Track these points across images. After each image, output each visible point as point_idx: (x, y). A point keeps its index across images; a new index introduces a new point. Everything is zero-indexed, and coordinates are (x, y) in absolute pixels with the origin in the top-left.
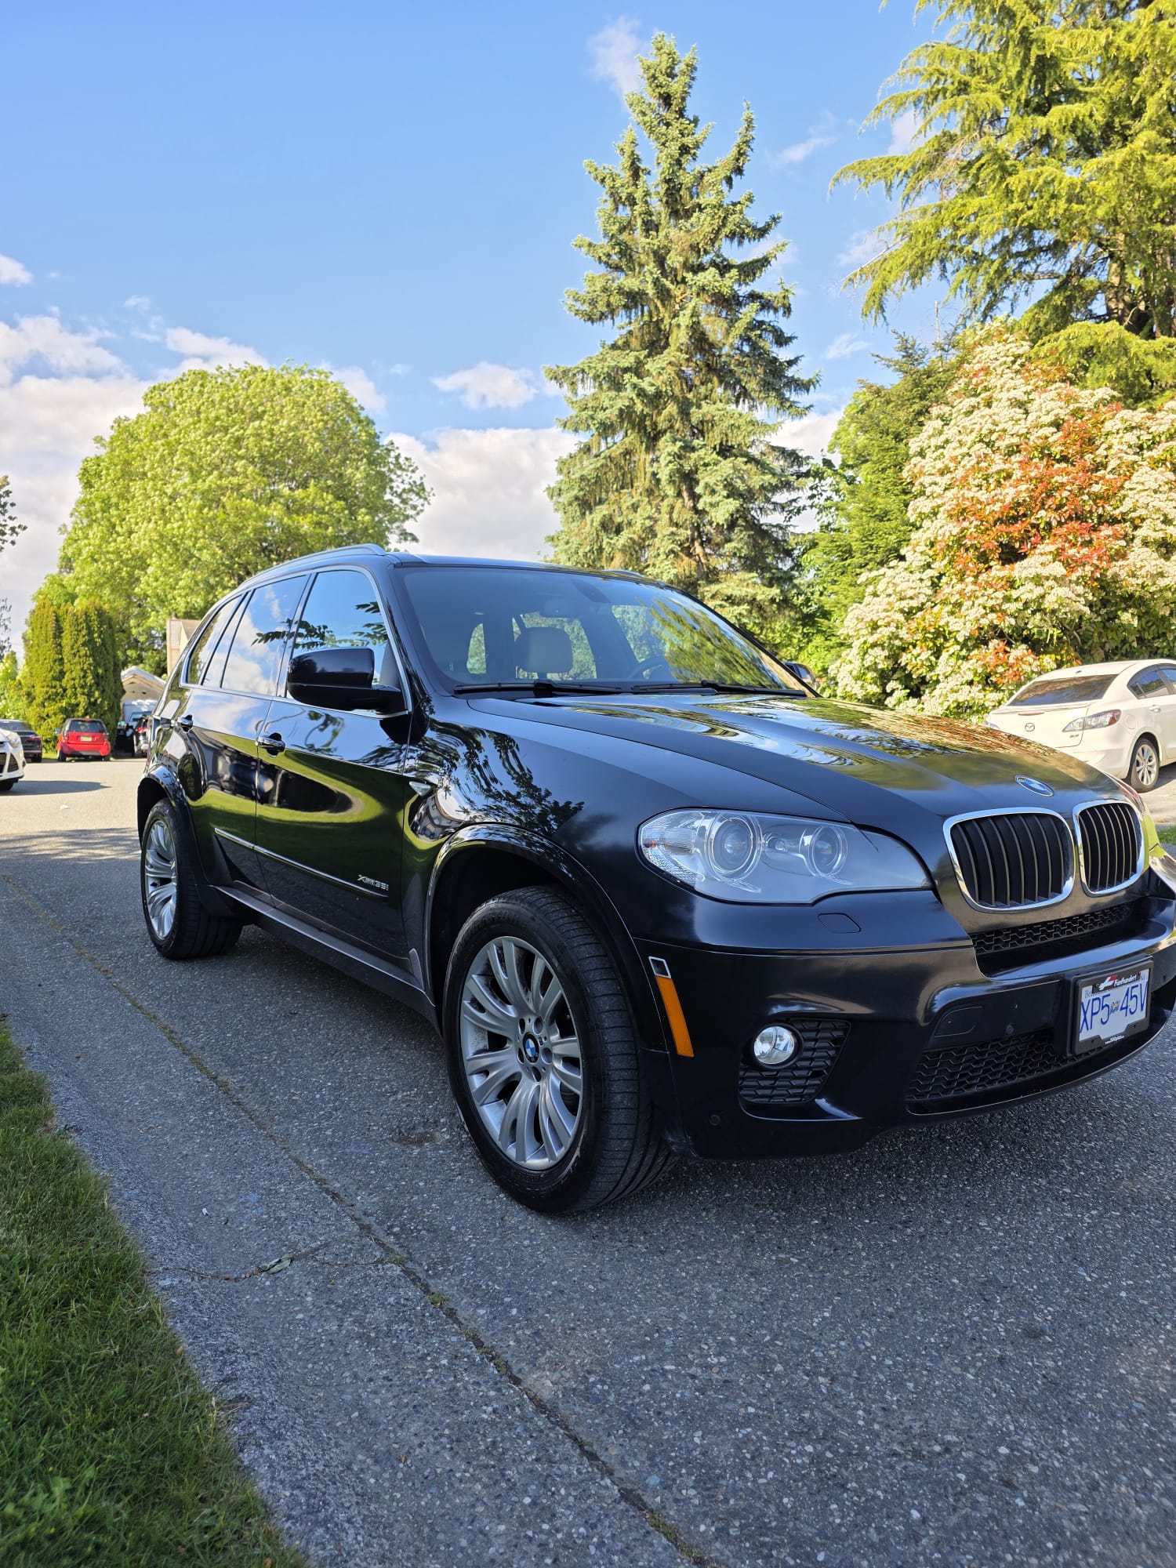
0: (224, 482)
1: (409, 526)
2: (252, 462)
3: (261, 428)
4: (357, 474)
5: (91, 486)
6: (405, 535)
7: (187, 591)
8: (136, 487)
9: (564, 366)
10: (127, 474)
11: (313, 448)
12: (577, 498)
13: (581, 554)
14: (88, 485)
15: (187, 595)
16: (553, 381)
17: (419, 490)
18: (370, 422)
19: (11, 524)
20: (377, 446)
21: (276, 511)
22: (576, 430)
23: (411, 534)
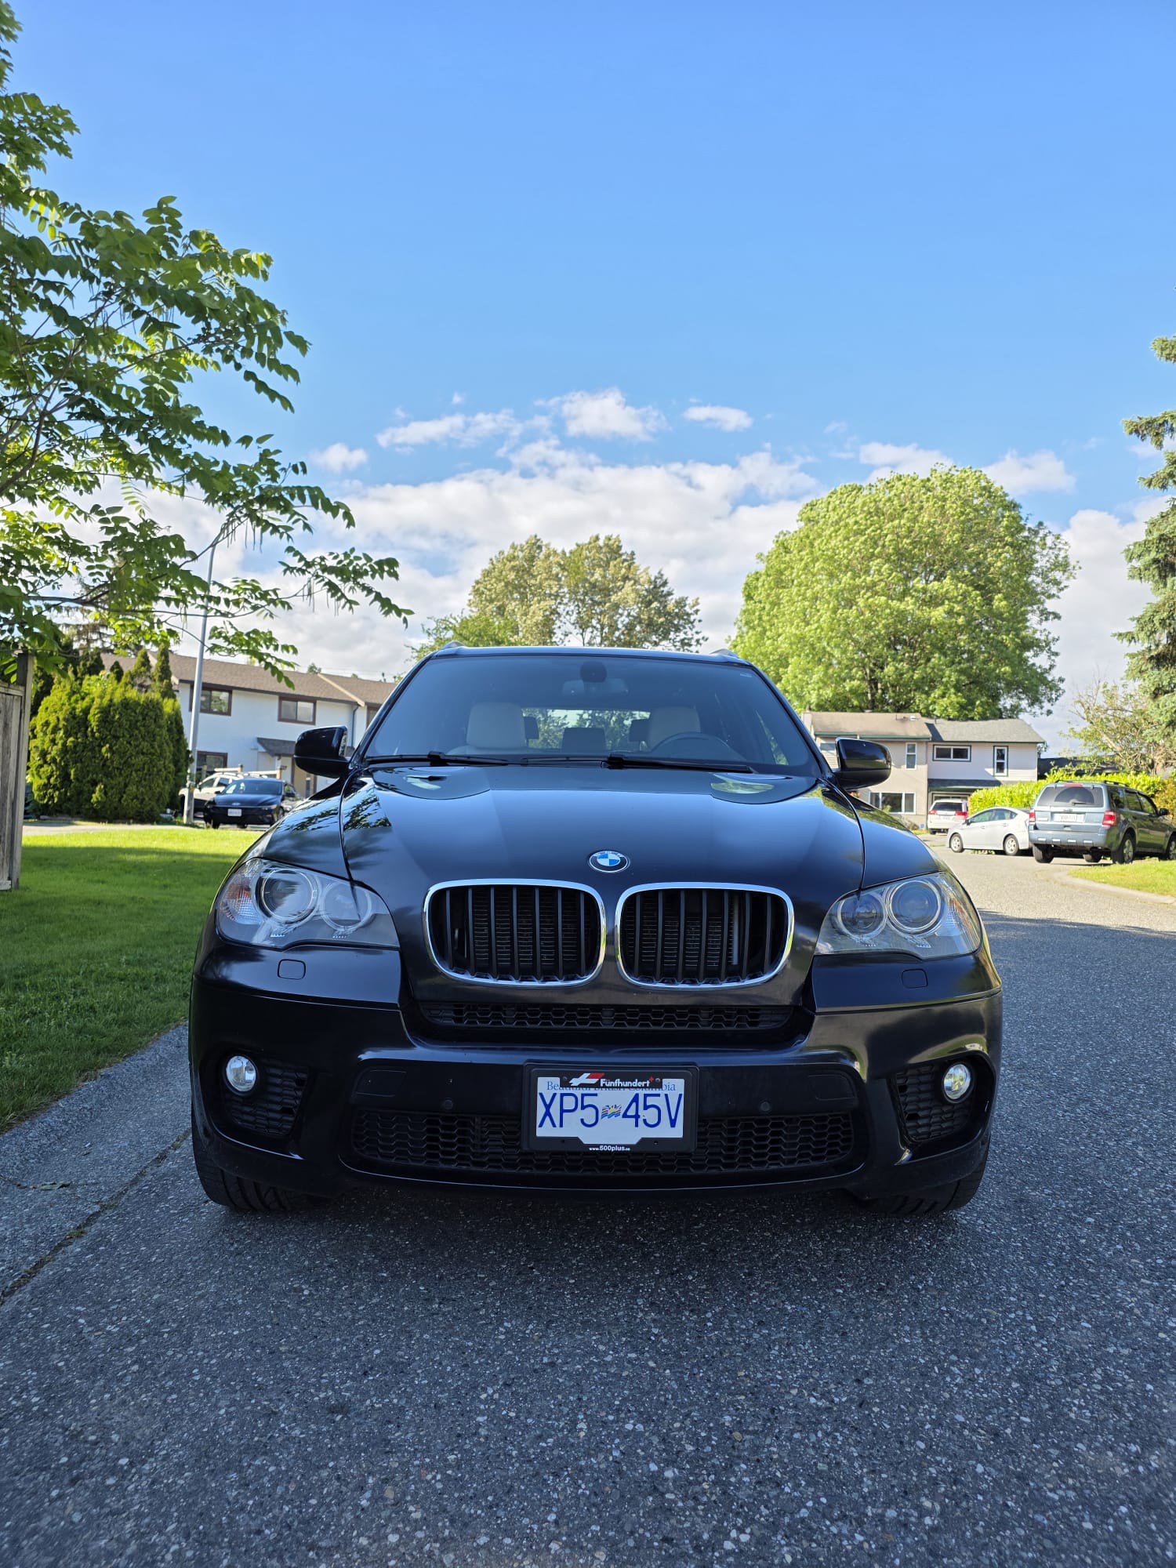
0: (858, 581)
1: (1050, 605)
2: (888, 560)
3: (899, 526)
4: (999, 560)
5: (752, 598)
6: (1045, 615)
7: (821, 685)
8: (784, 595)
9: (1147, 416)
10: (780, 583)
11: (950, 538)
12: (1156, 561)
13: (1157, 622)
14: (749, 597)
15: (820, 688)
16: (1134, 435)
17: (1064, 566)
18: (1014, 506)
19: (696, 637)
20: (1022, 528)
21: (909, 604)
22: (1164, 487)
23: (1053, 613)
